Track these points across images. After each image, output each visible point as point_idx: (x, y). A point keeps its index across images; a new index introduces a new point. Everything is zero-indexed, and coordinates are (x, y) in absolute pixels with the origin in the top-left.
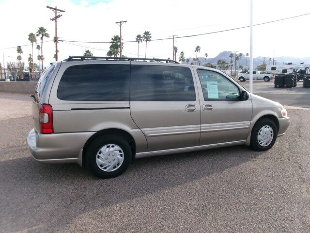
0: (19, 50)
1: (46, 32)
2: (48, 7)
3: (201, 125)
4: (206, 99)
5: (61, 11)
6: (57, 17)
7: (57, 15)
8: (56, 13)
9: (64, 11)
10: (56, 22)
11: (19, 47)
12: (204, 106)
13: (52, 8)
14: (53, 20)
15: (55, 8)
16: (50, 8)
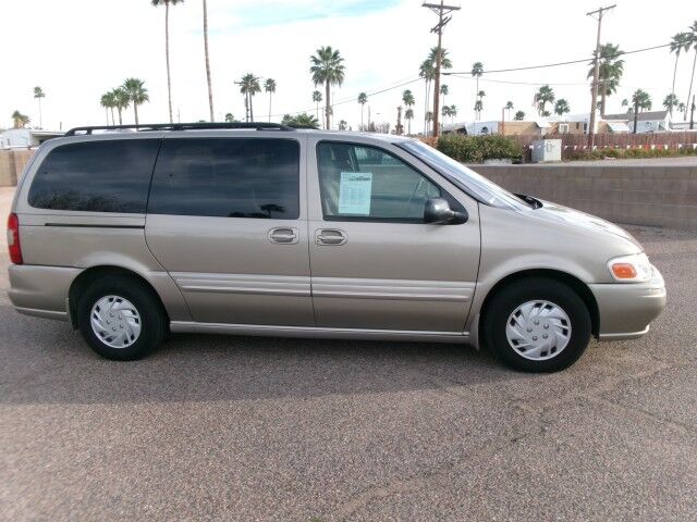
0: (408, 98)
1: (446, 57)
2: (425, 5)
3: (314, 279)
4: (332, 215)
5: (452, 8)
6: (442, 24)
7: (443, 17)
8: (441, 15)
9: (458, 9)
10: (440, 34)
11: (408, 92)
12: (319, 232)
13: (434, 6)
14: (434, 30)
15: (439, 3)
16: (430, 6)
